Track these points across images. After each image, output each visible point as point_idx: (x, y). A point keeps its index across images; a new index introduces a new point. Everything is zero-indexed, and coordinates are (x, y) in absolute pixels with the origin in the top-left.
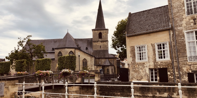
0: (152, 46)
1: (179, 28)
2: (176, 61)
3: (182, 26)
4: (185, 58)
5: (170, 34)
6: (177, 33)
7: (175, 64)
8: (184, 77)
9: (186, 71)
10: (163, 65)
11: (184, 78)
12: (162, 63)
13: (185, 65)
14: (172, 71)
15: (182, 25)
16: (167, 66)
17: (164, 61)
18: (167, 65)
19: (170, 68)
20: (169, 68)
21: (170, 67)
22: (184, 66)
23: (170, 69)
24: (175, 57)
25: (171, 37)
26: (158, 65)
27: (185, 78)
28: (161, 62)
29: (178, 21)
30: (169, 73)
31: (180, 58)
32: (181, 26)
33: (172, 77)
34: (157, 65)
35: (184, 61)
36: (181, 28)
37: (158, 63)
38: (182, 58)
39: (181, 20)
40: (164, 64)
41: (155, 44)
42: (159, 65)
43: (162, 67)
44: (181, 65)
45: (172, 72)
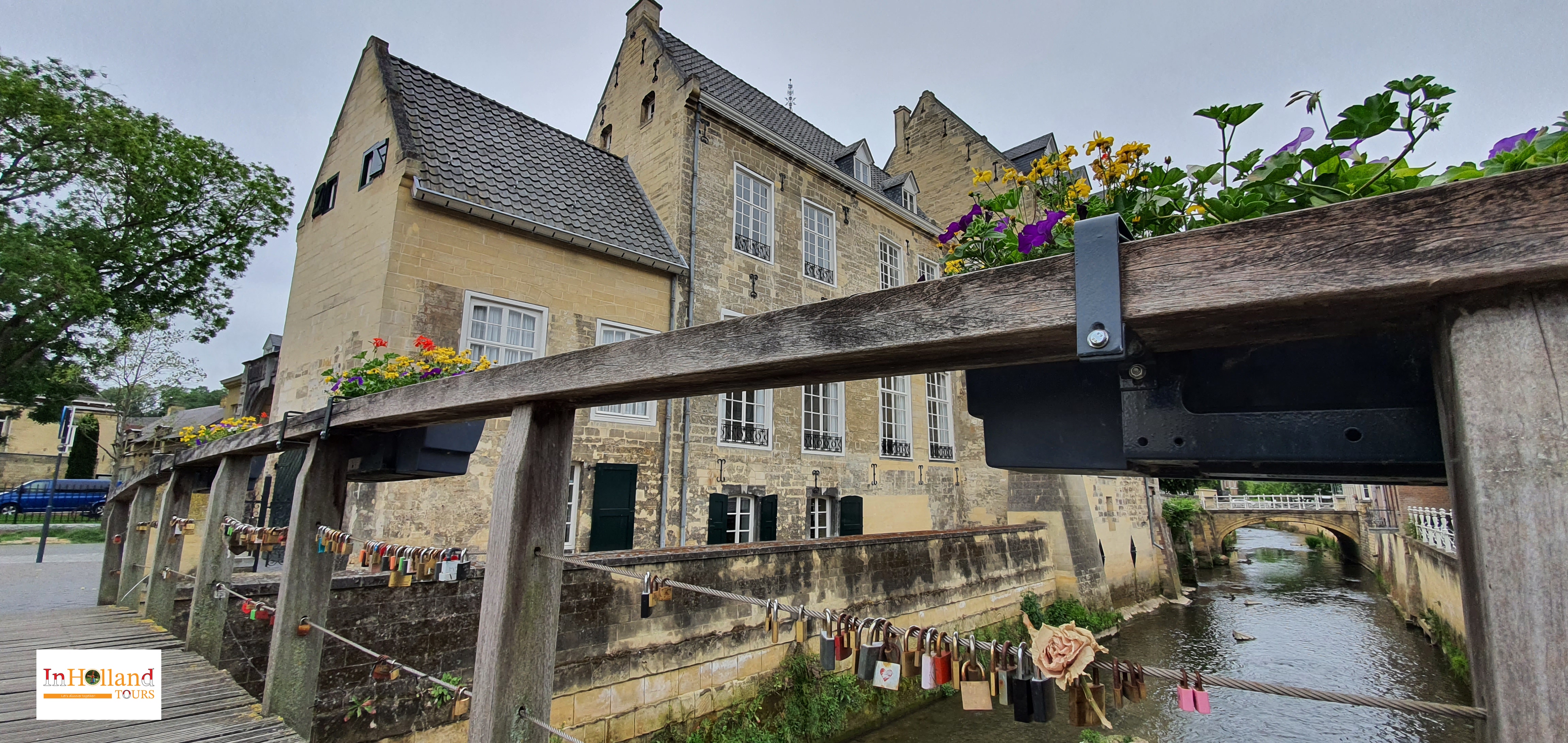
0: (581, 331)
1: (706, 287)
2: (678, 437)
3: (716, 286)
4: (710, 427)
5: (672, 301)
6: (698, 305)
7: (671, 450)
8: (697, 515)
9: (705, 487)
10: (618, 451)
11: (693, 519)
12: (617, 439)
13: (706, 456)
14: (655, 483)
15: (717, 278)
16: (639, 457)
17: (630, 426)
18: (637, 450)
19: (648, 468)
20: (644, 468)
21: (648, 463)
22: (701, 461)
23: (649, 473)
24: (677, 417)
25: (676, 316)
26: (598, 444)
27: (699, 520)
28: (613, 433)
29: (707, 254)
30: (640, 495)
31: (693, 425)
32: (714, 280)
33: (651, 513)
34: (590, 444)
35: (706, 439)
36: (714, 289)
37: (598, 433)
38: (699, 425)
39: (716, 257)
40: (626, 445)
41: (599, 322)
42: (603, 448)
43: (611, 461)
44: (692, 455)
45: (653, 487)
